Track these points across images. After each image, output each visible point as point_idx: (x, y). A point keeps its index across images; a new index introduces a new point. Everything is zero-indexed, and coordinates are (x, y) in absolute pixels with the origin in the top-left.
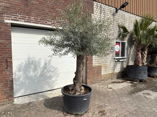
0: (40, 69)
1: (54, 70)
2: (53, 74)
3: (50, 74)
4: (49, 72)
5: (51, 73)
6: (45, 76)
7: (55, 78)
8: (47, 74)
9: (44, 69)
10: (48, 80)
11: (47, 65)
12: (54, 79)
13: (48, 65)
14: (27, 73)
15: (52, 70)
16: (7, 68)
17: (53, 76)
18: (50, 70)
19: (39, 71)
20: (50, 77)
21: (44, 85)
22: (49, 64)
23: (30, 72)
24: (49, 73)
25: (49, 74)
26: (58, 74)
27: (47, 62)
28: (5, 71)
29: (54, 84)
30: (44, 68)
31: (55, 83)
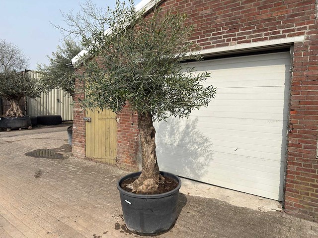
0: (179, 133)
1: (203, 143)
2: (199, 150)
3: (195, 148)
4: (194, 143)
5: (197, 147)
6: (187, 149)
7: (203, 158)
8: (189, 145)
9: (185, 136)
10: (190, 159)
11: (190, 130)
12: (201, 160)
13: (192, 130)
14: (162, 136)
15: (198, 140)
16: (132, 124)
17: (201, 155)
18: (195, 140)
19: (177, 138)
20: (195, 155)
21: (184, 165)
22: (194, 128)
23: (165, 136)
24: (192, 146)
25: (192, 148)
26: (211, 154)
27: (190, 124)
28: (131, 127)
29: (202, 171)
30: (184, 134)
31: (204, 170)
